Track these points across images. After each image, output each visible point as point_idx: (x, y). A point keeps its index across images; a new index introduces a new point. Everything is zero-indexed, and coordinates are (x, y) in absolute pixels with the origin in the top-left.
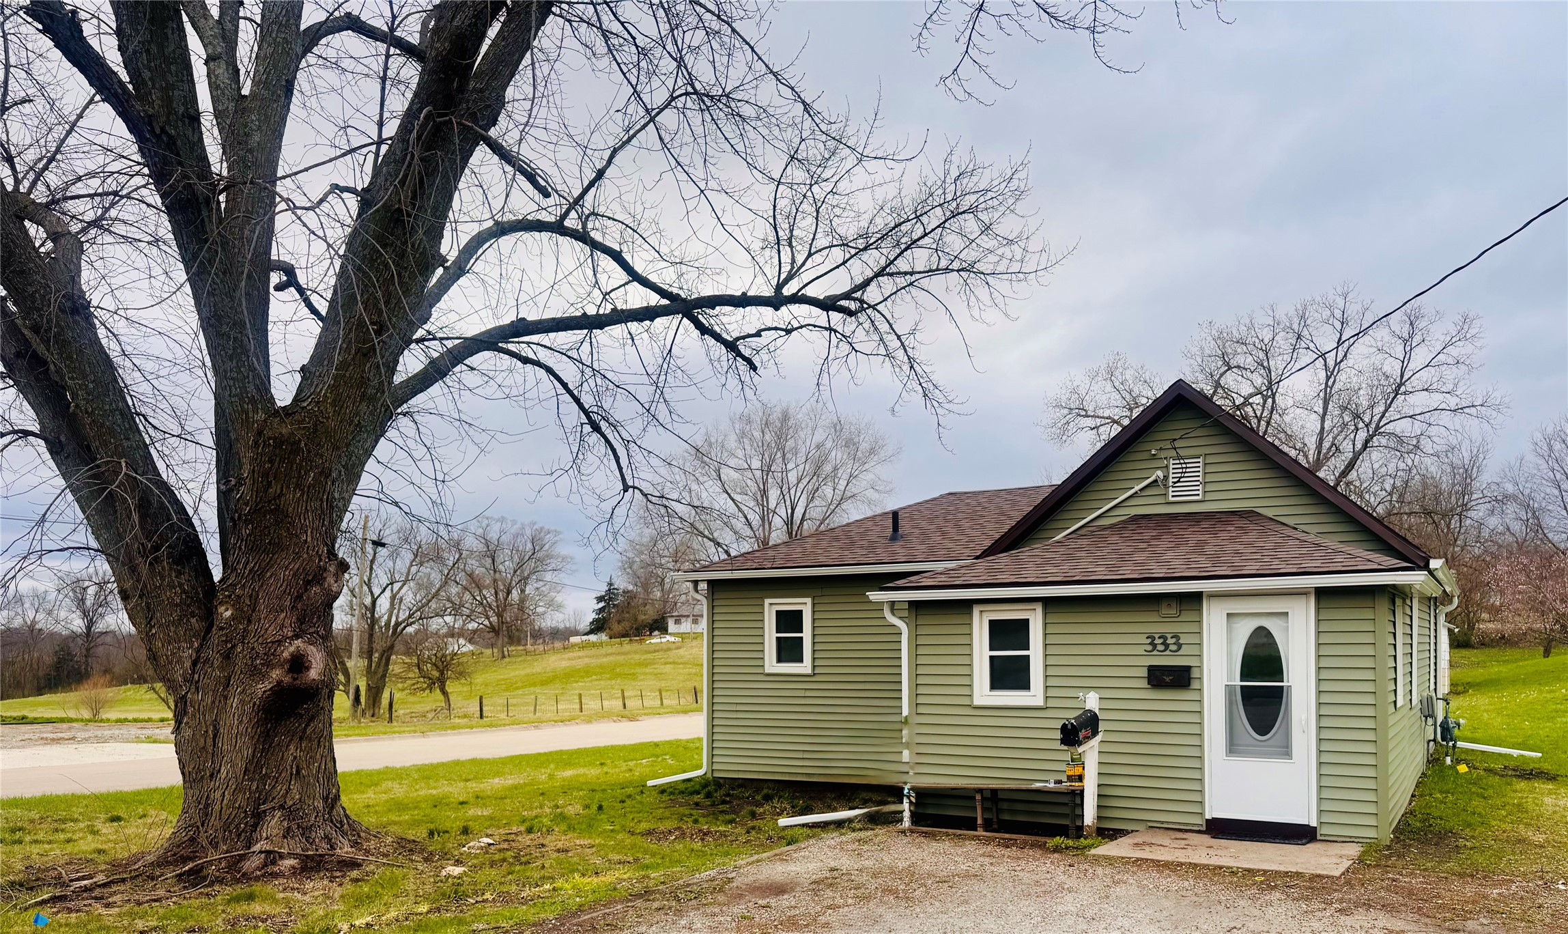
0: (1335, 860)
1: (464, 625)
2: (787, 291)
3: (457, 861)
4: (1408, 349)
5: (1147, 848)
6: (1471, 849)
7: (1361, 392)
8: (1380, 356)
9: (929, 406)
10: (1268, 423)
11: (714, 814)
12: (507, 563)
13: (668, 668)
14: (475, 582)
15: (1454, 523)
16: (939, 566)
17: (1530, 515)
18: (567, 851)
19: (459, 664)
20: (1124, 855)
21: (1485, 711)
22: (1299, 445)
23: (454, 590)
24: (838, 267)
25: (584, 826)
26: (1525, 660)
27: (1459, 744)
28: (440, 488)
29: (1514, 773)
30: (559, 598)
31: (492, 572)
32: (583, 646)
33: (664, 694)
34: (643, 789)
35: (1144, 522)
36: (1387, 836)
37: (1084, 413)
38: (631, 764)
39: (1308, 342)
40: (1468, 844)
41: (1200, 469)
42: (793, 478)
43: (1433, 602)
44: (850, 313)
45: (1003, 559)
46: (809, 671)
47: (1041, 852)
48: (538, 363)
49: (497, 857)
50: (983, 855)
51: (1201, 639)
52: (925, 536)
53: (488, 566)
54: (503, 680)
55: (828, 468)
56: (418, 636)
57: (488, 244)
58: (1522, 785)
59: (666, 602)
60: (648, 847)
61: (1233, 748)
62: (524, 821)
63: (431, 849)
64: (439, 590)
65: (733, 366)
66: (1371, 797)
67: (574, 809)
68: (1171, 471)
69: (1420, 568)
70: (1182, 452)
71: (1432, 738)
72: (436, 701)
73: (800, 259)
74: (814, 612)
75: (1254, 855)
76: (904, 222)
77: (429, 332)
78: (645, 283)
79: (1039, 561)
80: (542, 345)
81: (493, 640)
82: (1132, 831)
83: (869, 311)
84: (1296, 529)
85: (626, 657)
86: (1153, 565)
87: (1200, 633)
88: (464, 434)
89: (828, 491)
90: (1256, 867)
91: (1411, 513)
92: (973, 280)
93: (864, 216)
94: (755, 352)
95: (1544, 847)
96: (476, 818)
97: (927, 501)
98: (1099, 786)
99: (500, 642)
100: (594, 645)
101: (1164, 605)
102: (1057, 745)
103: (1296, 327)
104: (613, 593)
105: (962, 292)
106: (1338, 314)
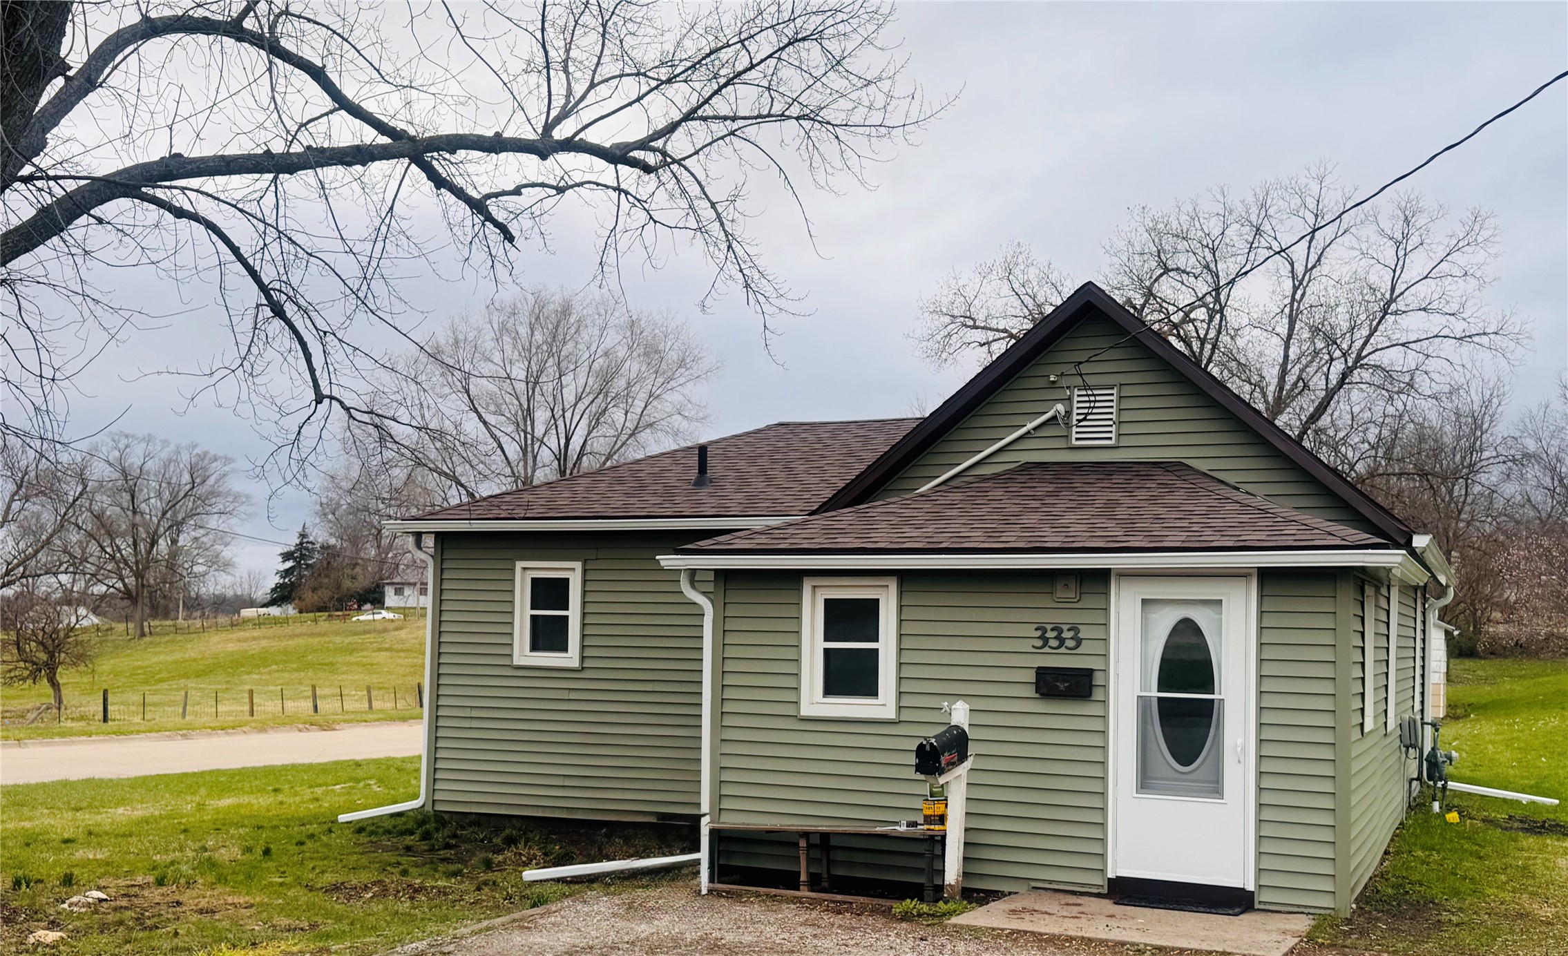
0: (1275, 937)
1: (87, 587)
2: (560, 133)
3: (53, 922)
4: (1401, 253)
5: (1027, 916)
6: (1457, 925)
7: (1339, 309)
8: (1364, 262)
9: (752, 301)
10: (1215, 347)
11: (432, 862)
12: (153, 501)
13: (382, 657)
14: (104, 527)
15: (1458, 490)
16: (757, 523)
17: (1556, 483)
18: (213, 912)
19: (77, 643)
20: (995, 925)
21: (1490, 742)
22: (1255, 379)
23: (74, 537)
24: (630, 104)
25: (241, 877)
26: (1547, 675)
27: (1451, 784)
28: (47, 389)
29: (1521, 825)
30: (227, 553)
31: (130, 513)
32: (259, 622)
33: (374, 693)
34: (331, 826)
35: (1037, 472)
36: (1348, 906)
37: (971, 323)
38: (319, 791)
39: (1270, 239)
40: (1453, 918)
41: (1113, 404)
42: (569, 396)
43: (1421, 593)
44: (647, 169)
45: (846, 517)
46: (575, 663)
47: (884, 920)
48: (195, 217)
49: (110, 918)
50: (804, 924)
51: (1108, 632)
52: (743, 481)
53: (125, 505)
54: (141, 667)
55: (619, 383)
56: (20, 601)
57: (131, 48)
58: (1530, 841)
59: (383, 562)
60: (333, 907)
61: (1146, 782)
62: (154, 868)
63: (14, 904)
64: (51, 536)
65: (481, 234)
66: (1327, 852)
67: (228, 853)
68: (1076, 405)
69: (1398, 546)
70: (1090, 380)
71: (1415, 775)
72: (40, 695)
73: (579, 90)
74: (585, 582)
75: (1169, 929)
76: (722, 48)
77: (39, 169)
78: (356, 112)
79: (895, 520)
80: (202, 193)
81: (129, 611)
82: (1010, 893)
83: (675, 167)
84: (1237, 489)
85: (322, 639)
86: (1047, 531)
87: (1106, 625)
88: (86, 313)
89: (617, 415)
90: (1170, 944)
91: (1401, 474)
92: (818, 133)
93: (667, 36)
94: (512, 216)
95: (1552, 924)
96: (85, 863)
97: (748, 434)
98: (966, 830)
99: (138, 615)
100: (276, 621)
101: (1059, 586)
102: (911, 774)
103: (1254, 218)
104: (307, 549)
105: (803, 147)
106: (1311, 204)
